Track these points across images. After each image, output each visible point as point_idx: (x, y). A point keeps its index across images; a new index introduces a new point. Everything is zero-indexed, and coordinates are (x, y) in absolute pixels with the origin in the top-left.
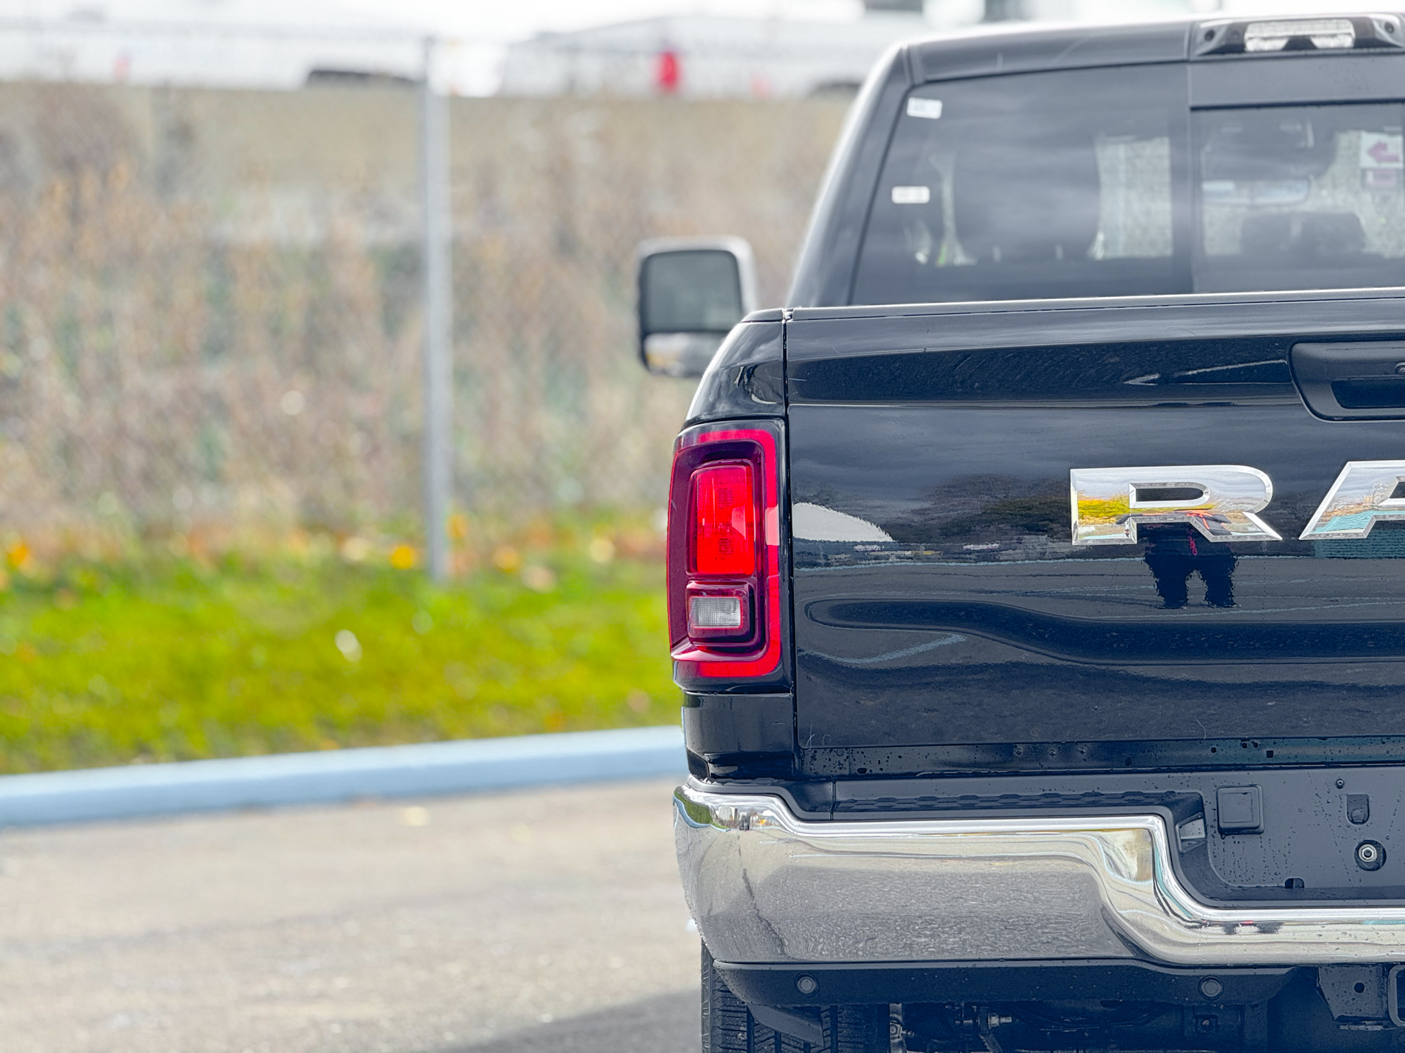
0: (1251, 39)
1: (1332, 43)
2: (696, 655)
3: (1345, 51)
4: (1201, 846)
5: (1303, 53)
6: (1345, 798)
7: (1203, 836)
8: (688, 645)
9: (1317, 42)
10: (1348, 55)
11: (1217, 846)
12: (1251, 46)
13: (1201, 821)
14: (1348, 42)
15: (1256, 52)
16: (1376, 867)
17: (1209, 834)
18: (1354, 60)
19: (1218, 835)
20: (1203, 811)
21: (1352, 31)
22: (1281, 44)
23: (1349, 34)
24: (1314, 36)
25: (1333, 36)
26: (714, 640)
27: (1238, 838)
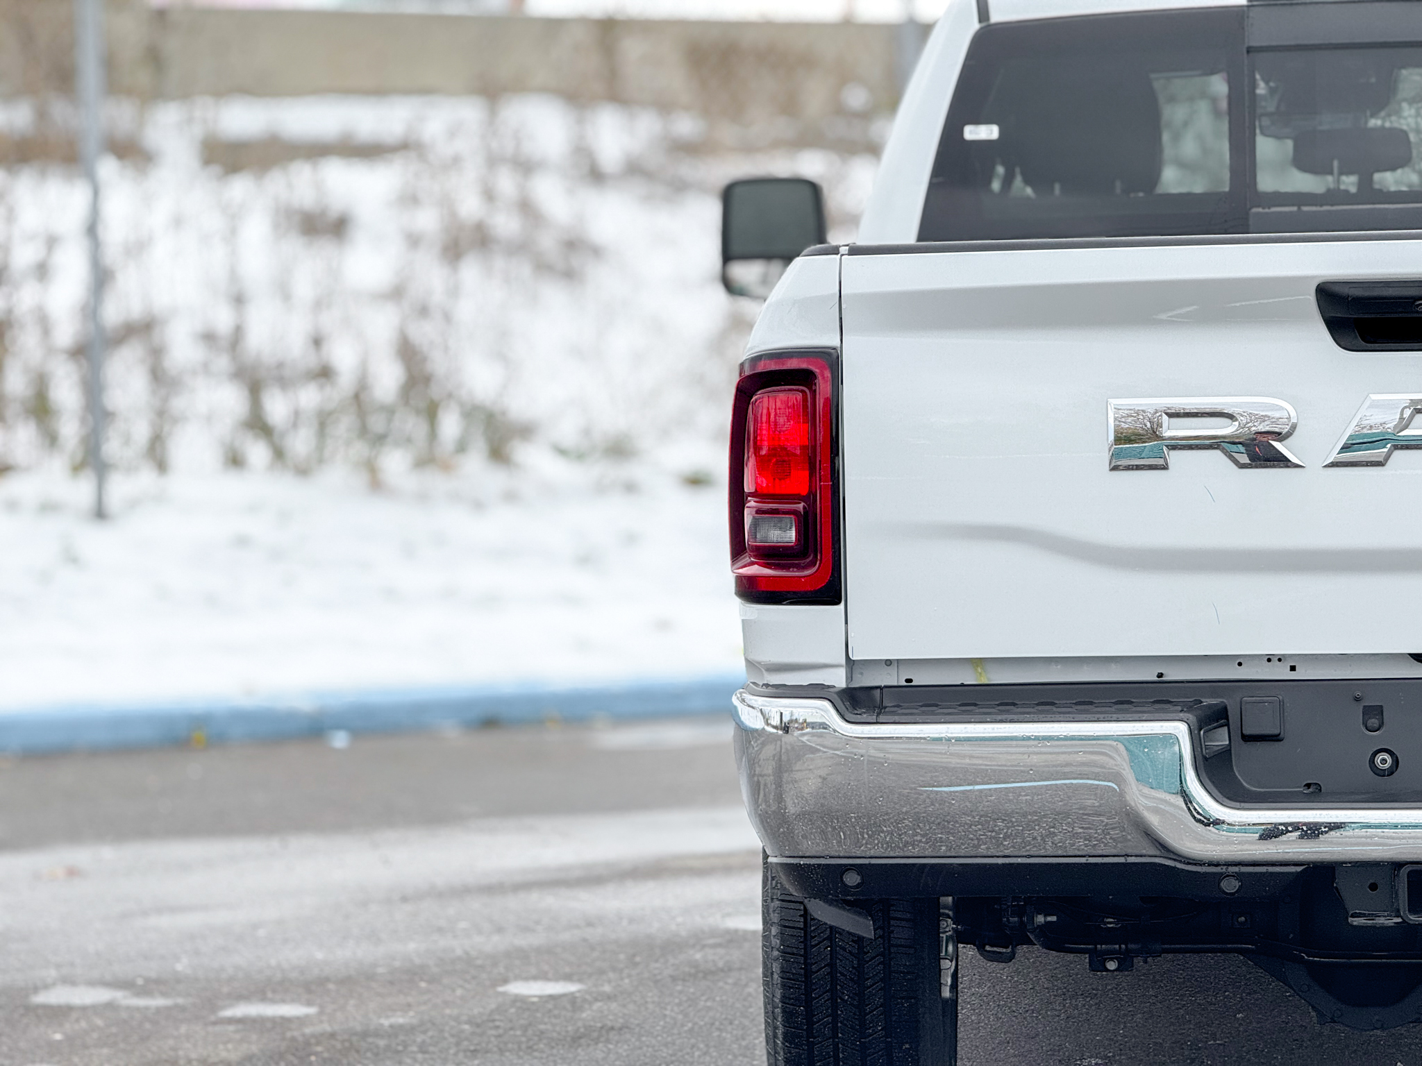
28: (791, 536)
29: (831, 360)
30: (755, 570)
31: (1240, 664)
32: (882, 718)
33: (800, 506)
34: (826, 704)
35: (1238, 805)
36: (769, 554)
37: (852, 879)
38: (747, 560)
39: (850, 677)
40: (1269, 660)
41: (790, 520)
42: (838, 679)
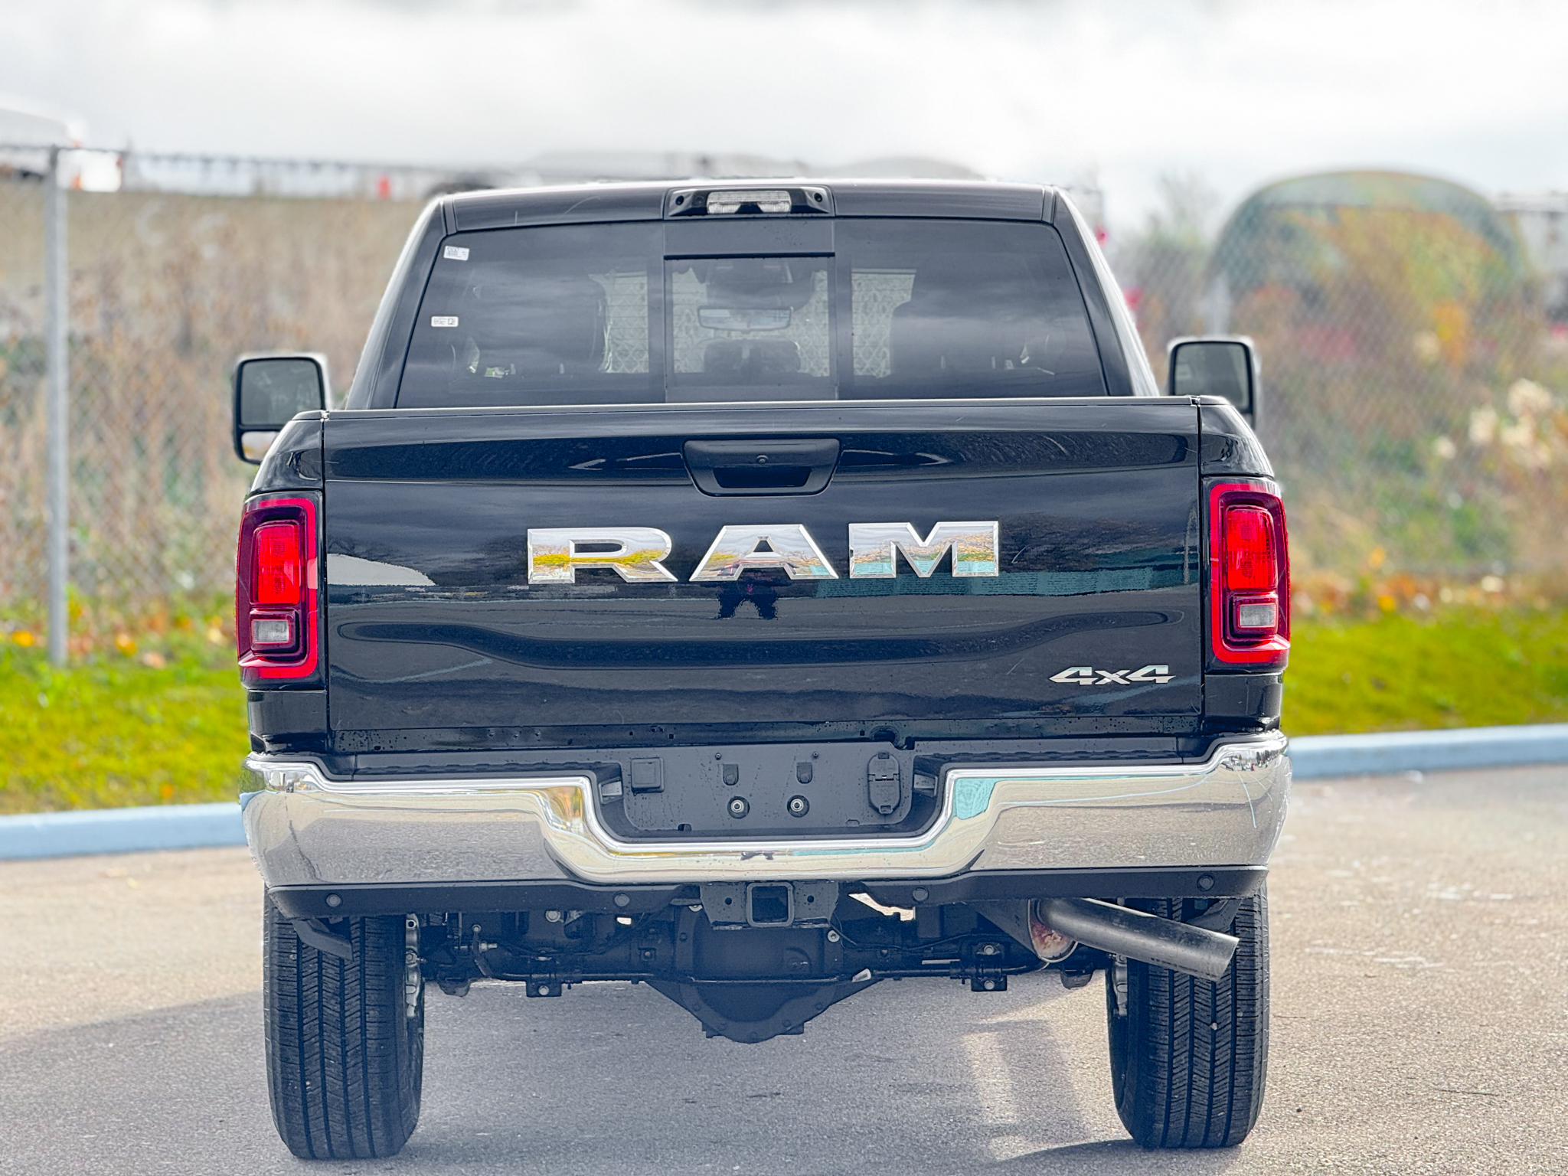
0: (711, 204)
1: (775, 209)
2: (257, 663)
3: (784, 215)
4: (620, 800)
5: (752, 216)
6: (721, 767)
7: (620, 793)
8: (251, 656)
9: (763, 207)
10: (787, 218)
11: (630, 799)
12: (712, 209)
13: (619, 783)
14: (787, 208)
15: (715, 214)
16: (743, 816)
17: (625, 792)
18: (791, 222)
19: (631, 793)
20: (621, 775)
21: (789, 199)
22: (736, 208)
23: (788, 202)
24: (760, 203)
25: (776, 203)
26: (270, 652)
27: (645, 795)
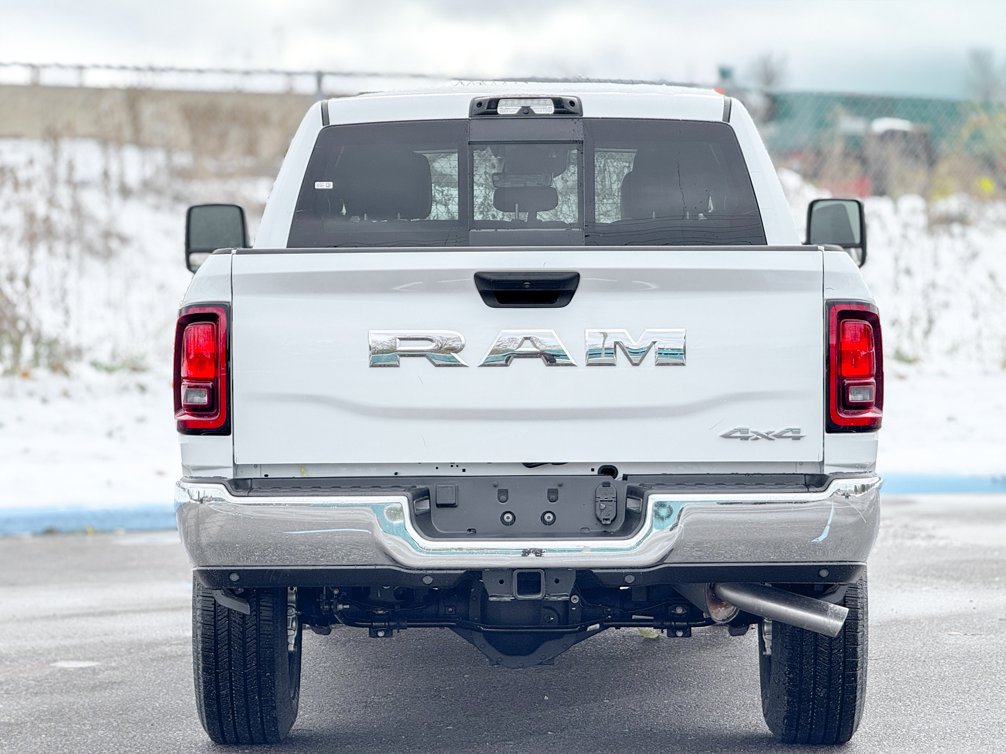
28: (204, 400)
29: (227, 309)
30: (187, 417)
31: (437, 468)
32: (250, 494)
33: (210, 384)
34: (222, 487)
35: (432, 539)
36: (194, 409)
37: (234, 578)
38: (182, 412)
39: (235, 473)
40: (452, 466)
41: (205, 392)
42: (229, 474)
